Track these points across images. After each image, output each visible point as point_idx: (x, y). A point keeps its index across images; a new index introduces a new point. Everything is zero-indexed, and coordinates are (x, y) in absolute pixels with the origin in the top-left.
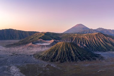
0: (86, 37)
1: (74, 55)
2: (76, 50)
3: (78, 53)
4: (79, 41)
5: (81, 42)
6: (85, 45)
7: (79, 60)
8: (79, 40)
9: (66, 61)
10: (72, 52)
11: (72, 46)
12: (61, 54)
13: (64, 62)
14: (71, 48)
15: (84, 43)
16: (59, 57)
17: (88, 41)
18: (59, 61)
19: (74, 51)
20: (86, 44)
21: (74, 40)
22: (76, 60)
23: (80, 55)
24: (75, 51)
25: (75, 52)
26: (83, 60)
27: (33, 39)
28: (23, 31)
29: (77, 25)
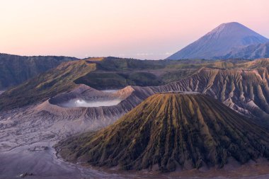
0: (255, 72)
1: (211, 144)
2: (219, 122)
3: (228, 134)
4: (229, 90)
5: (237, 93)
6: (252, 103)
7: (231, 159)
8: (229, 84)
9: (182, 164)
10: (206, 130)
11: (202, 109)
12: (163, 141)
13: (174, 169)
14: (200, 116)
15: (247, 95)
16: (157, 153)
17: (263, 88)
18: (156, 166)
19: (211, 126)
20: (258, 101)
21: (211, 83)
22: (220, 161)
23: (234, 140)
24: (218, 127)
25: (214, 129)
26: (247, 161)
27: (51, 84)
28: (13, 56)
29: (219, 28)
